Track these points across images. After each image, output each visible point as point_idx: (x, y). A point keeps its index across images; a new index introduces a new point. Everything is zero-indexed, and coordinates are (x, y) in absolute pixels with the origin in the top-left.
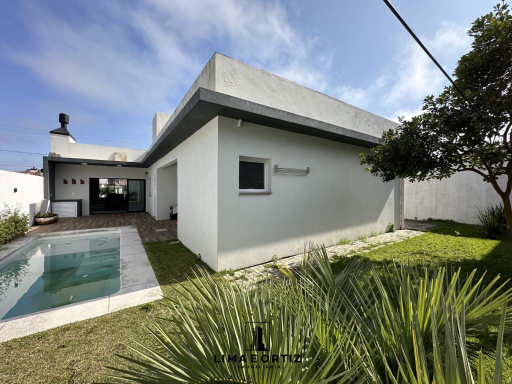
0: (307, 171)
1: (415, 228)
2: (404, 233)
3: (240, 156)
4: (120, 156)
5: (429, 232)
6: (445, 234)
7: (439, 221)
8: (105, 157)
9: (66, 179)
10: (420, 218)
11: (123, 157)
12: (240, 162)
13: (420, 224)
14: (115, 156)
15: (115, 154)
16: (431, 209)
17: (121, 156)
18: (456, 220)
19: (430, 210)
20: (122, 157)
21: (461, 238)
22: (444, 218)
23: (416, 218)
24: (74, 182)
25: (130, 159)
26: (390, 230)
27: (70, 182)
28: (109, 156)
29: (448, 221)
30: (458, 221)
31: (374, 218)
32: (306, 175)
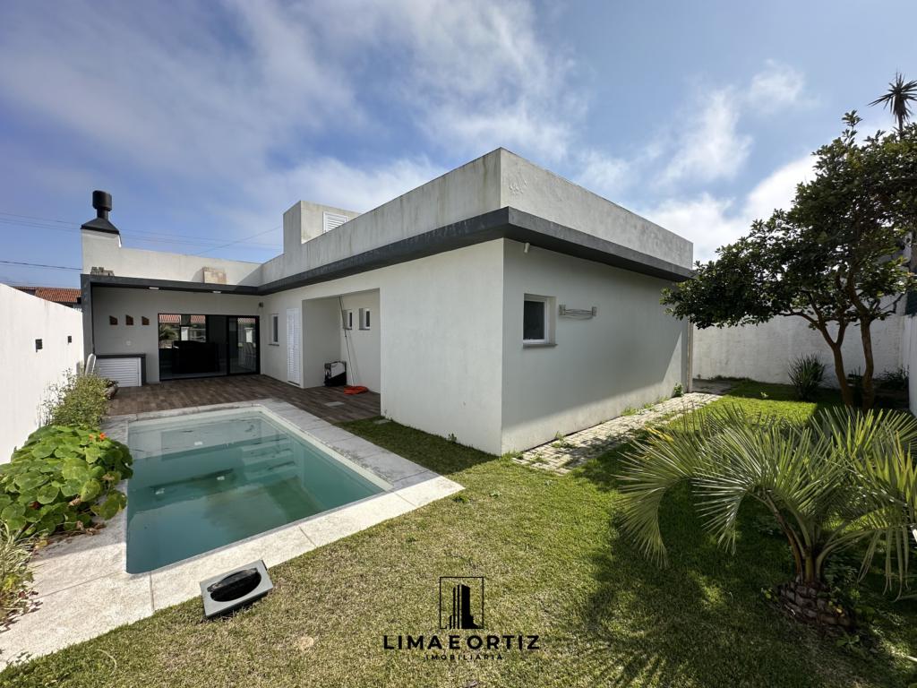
0: (593, 313)
1: (705, 390)
2: (695, 397)
3: (525, 294)
4: (215, 274)
5: (727, 396)
6: (748, 396)
7: (732, 379)
8: (187, 276)
9: (115, 317)
10: (704, 377)
11: (220, 275)
12: (525, 302)
13: (710, 385)
14: (206, 273)
15: (204, 270)
16: (720, 363)
17: (217, 274)
18: (753, 377)
19: (718, 365)
20: (218, 276)
21: (771, 401)
22: (738, 375)
23: (699, 376)
24: (130, 321)
25: (232, 280)
26: (677, 394)
27: (122, 321)
28: (194, 273)
29: (744, 379)
30: (757, 380)
31: (659, 378)
32: (591, 318)
